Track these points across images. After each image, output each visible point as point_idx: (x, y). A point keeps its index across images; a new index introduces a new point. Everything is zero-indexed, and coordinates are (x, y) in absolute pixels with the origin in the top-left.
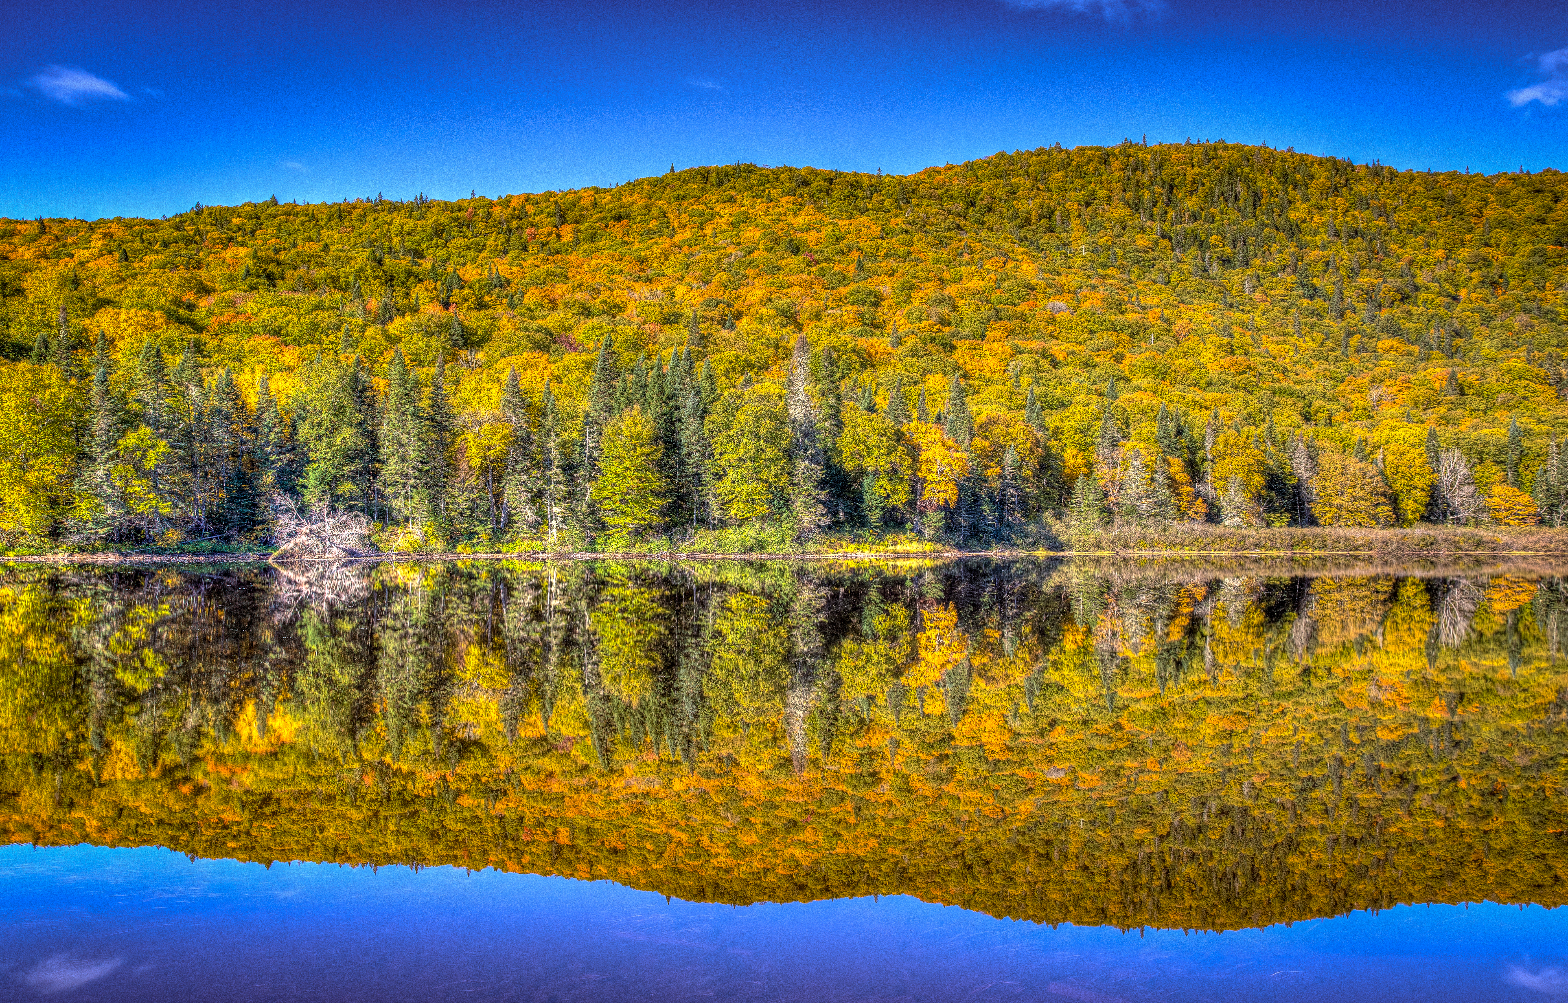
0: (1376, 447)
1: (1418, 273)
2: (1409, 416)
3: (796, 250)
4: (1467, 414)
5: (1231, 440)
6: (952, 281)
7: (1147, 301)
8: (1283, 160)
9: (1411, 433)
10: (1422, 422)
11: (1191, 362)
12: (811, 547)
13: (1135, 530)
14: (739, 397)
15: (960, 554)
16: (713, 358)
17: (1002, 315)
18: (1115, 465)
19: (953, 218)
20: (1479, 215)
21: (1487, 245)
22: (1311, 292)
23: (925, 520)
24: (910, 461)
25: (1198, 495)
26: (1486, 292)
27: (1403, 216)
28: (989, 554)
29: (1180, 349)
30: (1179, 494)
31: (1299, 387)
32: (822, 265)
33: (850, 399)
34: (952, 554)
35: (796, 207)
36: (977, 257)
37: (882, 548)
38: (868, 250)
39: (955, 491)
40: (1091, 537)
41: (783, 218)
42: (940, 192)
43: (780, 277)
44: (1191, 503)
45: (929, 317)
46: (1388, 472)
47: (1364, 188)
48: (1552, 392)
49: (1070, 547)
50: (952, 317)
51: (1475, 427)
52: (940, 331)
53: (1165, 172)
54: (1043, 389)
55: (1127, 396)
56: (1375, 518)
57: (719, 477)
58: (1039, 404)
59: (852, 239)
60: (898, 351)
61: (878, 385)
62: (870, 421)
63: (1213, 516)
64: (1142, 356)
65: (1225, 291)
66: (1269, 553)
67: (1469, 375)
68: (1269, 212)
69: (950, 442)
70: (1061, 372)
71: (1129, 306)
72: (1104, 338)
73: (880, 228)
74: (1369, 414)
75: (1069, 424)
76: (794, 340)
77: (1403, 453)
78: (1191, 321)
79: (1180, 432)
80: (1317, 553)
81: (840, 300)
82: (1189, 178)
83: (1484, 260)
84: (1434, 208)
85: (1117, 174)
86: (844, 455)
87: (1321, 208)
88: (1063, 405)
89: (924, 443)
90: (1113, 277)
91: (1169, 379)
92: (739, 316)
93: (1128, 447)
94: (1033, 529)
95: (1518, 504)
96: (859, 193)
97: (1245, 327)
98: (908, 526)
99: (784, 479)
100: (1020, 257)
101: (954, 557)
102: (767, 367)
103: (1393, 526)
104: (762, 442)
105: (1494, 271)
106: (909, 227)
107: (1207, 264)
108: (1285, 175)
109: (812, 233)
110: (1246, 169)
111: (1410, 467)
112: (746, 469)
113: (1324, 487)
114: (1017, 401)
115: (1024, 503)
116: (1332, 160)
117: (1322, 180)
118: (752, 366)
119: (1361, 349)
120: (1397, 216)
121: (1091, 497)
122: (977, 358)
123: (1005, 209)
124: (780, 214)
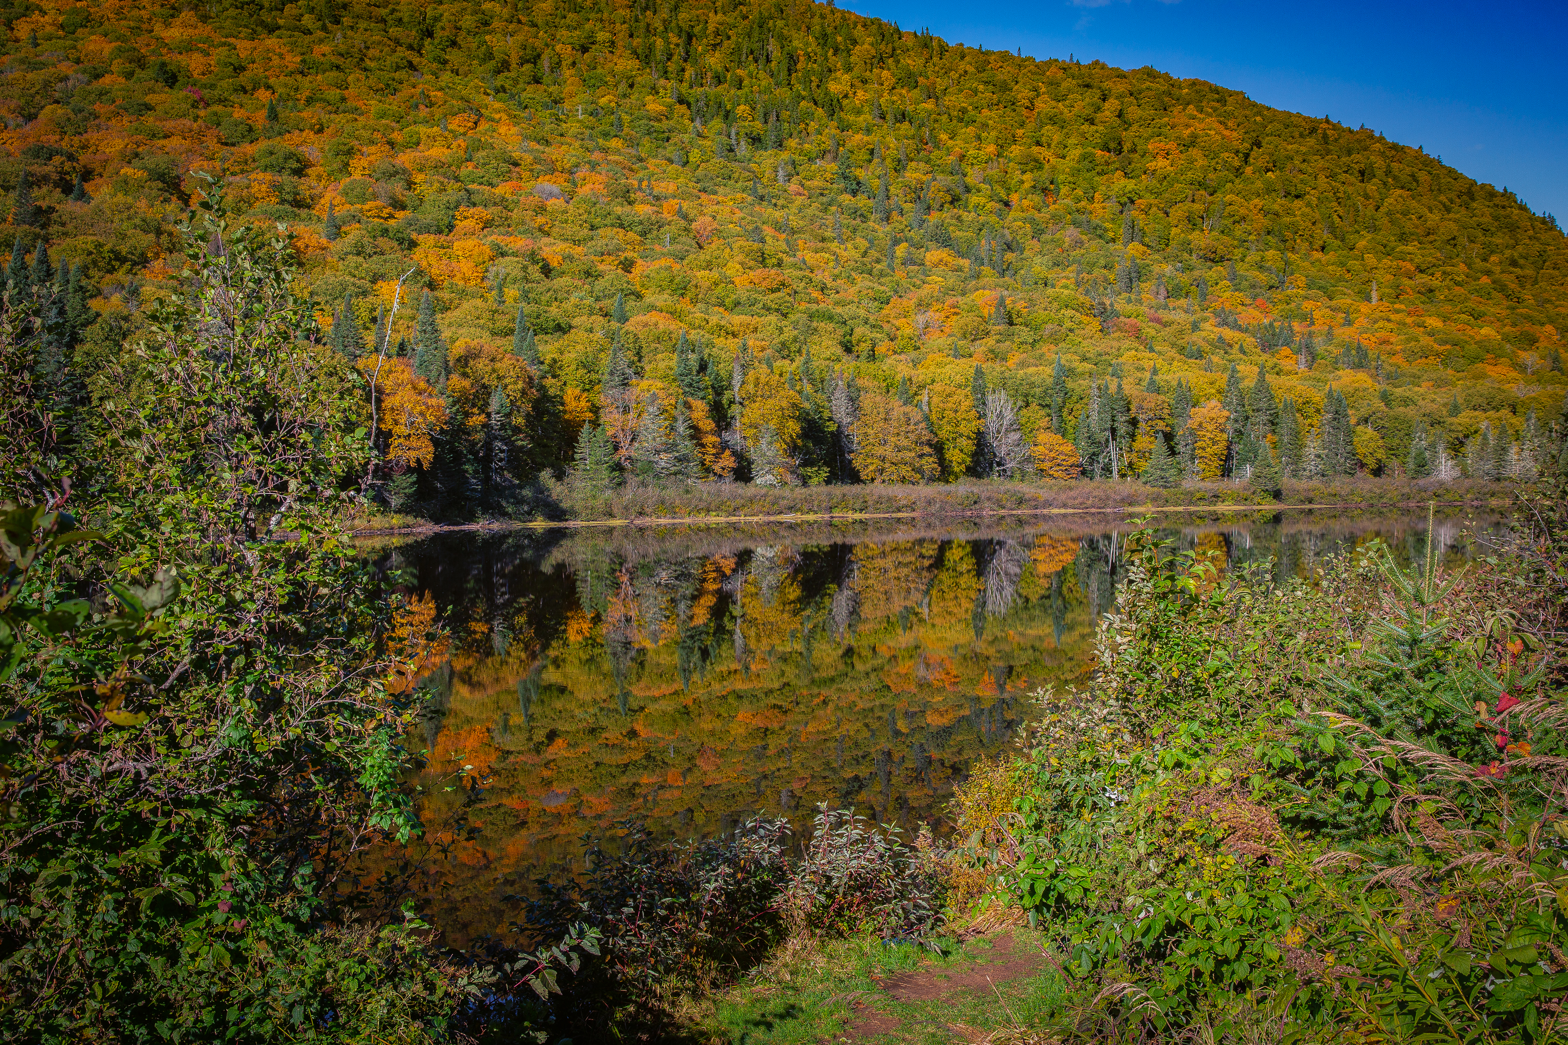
0: (921, 387)
1: (968, 169)
2: (956, 349)
3: (171, 79)
4: (1015, 347)
5: (763, 379)
6: (407, 146)
7: (660, 188)
8: (823, 17)
9: (959, 370)
10: (971, 356)
11: (715, 274)
13: (652, 492)
15: (437, 529)
17: (475, 198)
18: (626, 410)
19: (401, 52)
20: (1030, 108)
21: (1038, 144)
22: (854, 186)
23: (391, 486)
25: (724, 446)
26: (1037, 198)
27: (954, 100)
28: (473, 527)
29: (702, 257)
30: (703, 446)
31: (839, 310)
32: (214, 108)
34: (426, 529)
35: (166, 11)
36: (438, 113)
38: (283, 91)
39: (431, 449)
40: (599, 503)
41: (145, 26)
42: (383, 12)
43: (149, 120)
44: (717, 456)
45: (375, 197)
46: (934, 417)
47: (912, 62)
48: (1095, 324)
49: (575, 515)
50: (407, 197)
51: (1023, 364)
52: (391, 216)
53: (682, 16)
54: (535, 307)
55: (640, 318)
56: (919, 471)
58: (530, 328)
59: (255, 71)
60: (337, 246)
63: (743, 473)
64: (657, 264)
65: (756, 178)
66: (806, 517)
67: (1017, 302)
68: (807, 81)
69: (422, 385)
70: (559, 282)
71: (639, 194)
72: (609, 236)
73: (298, 59)
74: (914, 346)
75: (570, 357)
77: (949, 395)
78: (714, 218)
79: (703, 367)
80: (858, 516)
81: (245, 165)
82: (711, 28)
83: (1036, 161)
84: (986, 94)
85: (622, 12)
87: (864, 82)
88: (561, 329)
89: (388, 384)
90: (618, 152)
91: (689, 295)
92: (87, 175)
93: (642, 387)
94: (527, 492)
95: (1062, 453)
97: (779, 227)
100: (497, 116)
101: (431, 533)
102: (145, 262)
103: (939, 479)
105: (1044, 175)
106: (340, 61)
107: (733, 142)
108: (825, 35)
109: (196, 56)
110: (780, 23)
111: (956, 411)
113: (866, 434)
114: (502, 322)
115: (515, 459)
116: (877, 22)
117: (866, 47)
118: (123, 260)
119: (908, 261)
120: (947, 100)
121: (599, 452)
122: (445, 260)
123: (475, 45)
124: (141, 20)
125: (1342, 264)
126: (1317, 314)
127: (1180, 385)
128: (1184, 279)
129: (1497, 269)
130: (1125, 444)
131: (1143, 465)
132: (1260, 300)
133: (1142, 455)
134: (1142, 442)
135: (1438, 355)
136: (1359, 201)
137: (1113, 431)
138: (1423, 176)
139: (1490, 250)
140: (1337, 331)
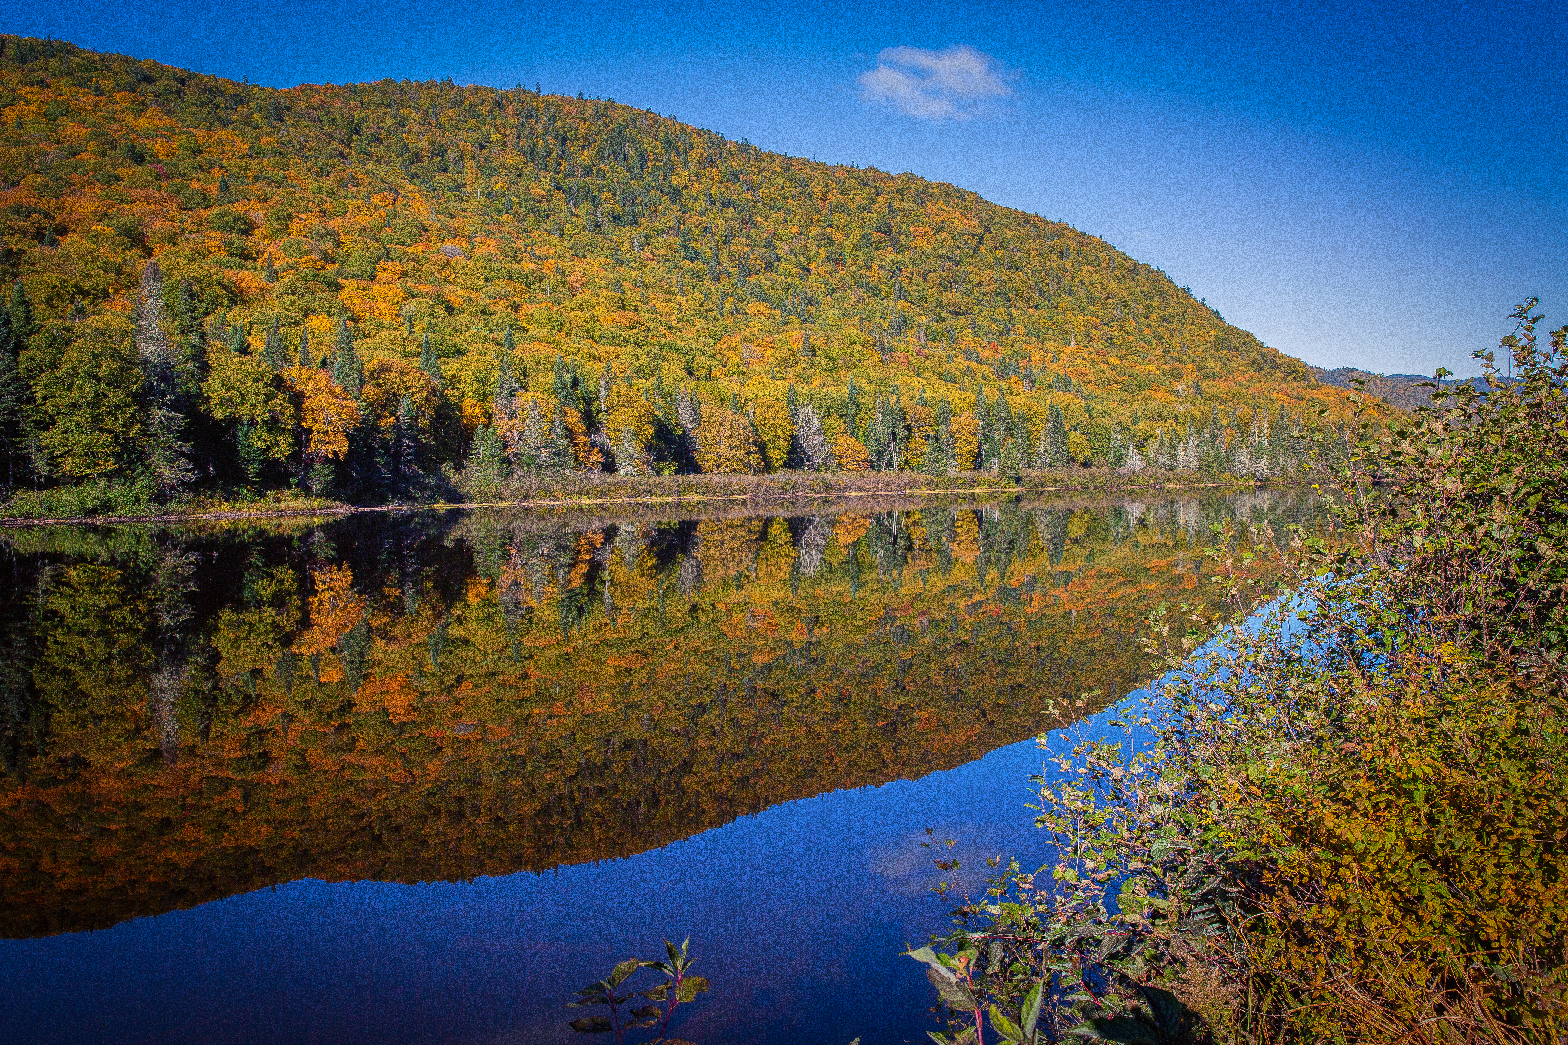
0: (748, 400)
1: (778, 244)
2: (773, 374)
3: (140, 159)
4: (817, 373)
5: (624, 393)
6: (337, 214)
7: (542, 252)
8: (667, 127)
9: (776, 388)
10: (785, 379)
11: (585, 315)
12: (173, 506)
13: (535, 480)
14: (68, 330)
15: (353, 510)
16: (26, 281)
17: (392, 255)
18: (513, 416)
19: (335, 144)
20: (824, 199)
21: (830, 226)
22: (692, 255)
23: (312, 474)
24: (293, 410)
25: (593, 445)
26: (830, 266)
27: (768, 192)
28: (385, 508)
29: (575, 302)
30: (576, 445)
31: (683, 343)
32: (175, 181)
33: (218, 338)
34: (344, 510)
35: (136, 106)
36: (363, 190)
37: (263, 506)
38: (234, 170)
39: (346, 443)
40: (491, 488)
41: (118, 117)
42: (320, 113)
43: (119, 188)
44: (588, 452)
45: (310, 252)
46: (758, 423)
47: (736, 163)
48: (877, 356)
49: (471, 498)
50: (337, 253)
51: (824, 385)
52: (323, 268)
53: (558, 123)
54: (439, 336)
55: (524, 346)
56: (747, 465)
57: (45, 426)
58: (435, 352)
59: (210, 154)
60: (275, 287)
61: (251, 324)
62: (243, 364)
63: (609, 466)
64: (538, 307)
65: (617, 247)
66: (660, 499)
67: (818, 339)
68: (655, 175)
69: (338, 390)
70: (459, 318)
71: (525, 255)
72: (501, 285)
73: (248, 146)
74: (741, 371)
75: (466, 374)
76: (142, 266)
77: (769, 407)
78: (584, 274)
79: (576, 383)
80: (701, 498)
81: (201, 225)
82: (581, 133)
83: (829, 239)
84: (790, 189)
85: (511, 119)
86: (212, 402)
87: (699, 177)
88: (459, 353)
89: (308, 390)
90: (509, 225)
91: (565, 330)
92: (63, 231)
93: (525, 398)
94: (431, 481)
95: (855, 452)
96: (219, 100)
97: (635, 283)
98: (293, 481)
99: (136, 429)
100: (412, 195)
101: (347, 514)
102: (106, 296)
103: (762, 472)
104: (103, 385)
105: (835, 249)
106: (283, 149)
107: (599, 220)
108: (669, 141)
109: (161, 141)
110: (634, 131)
111: (775, 419)
112: (84, 416)
113: (705, 437)
114: (411, 347)
115: (421, 455)
116: (708, 132)
117: (700, 150)
118: (85, 294)
119: (734, 311)
120: (762, 192)
121: (491, 448)
122: (366, 300)
123: (394, 142)
124: (114, 112)
125: (1050, 318)
126: (1033, 354)
127: (942, 400)
128: (939, 327)
129: (1155, 324)
130: (902, 444)
131: (916, 460)
132: (993, 343)
133: (915, 453)
134: (916, 443)
135: (1119, 383)
136: (1060, 273)
137: (894, 434)
138: (1103, 257)
139: (1150, 310)
140: (1049, 366)
